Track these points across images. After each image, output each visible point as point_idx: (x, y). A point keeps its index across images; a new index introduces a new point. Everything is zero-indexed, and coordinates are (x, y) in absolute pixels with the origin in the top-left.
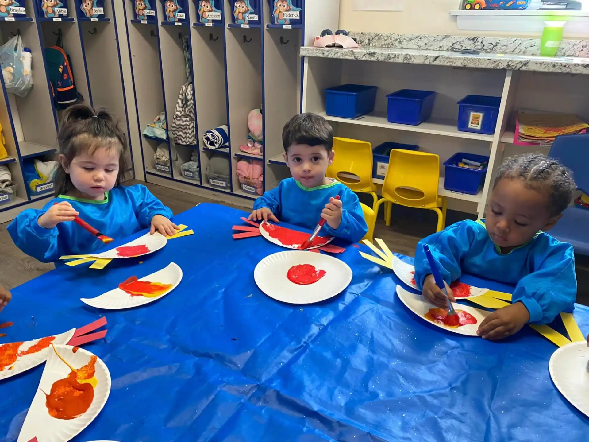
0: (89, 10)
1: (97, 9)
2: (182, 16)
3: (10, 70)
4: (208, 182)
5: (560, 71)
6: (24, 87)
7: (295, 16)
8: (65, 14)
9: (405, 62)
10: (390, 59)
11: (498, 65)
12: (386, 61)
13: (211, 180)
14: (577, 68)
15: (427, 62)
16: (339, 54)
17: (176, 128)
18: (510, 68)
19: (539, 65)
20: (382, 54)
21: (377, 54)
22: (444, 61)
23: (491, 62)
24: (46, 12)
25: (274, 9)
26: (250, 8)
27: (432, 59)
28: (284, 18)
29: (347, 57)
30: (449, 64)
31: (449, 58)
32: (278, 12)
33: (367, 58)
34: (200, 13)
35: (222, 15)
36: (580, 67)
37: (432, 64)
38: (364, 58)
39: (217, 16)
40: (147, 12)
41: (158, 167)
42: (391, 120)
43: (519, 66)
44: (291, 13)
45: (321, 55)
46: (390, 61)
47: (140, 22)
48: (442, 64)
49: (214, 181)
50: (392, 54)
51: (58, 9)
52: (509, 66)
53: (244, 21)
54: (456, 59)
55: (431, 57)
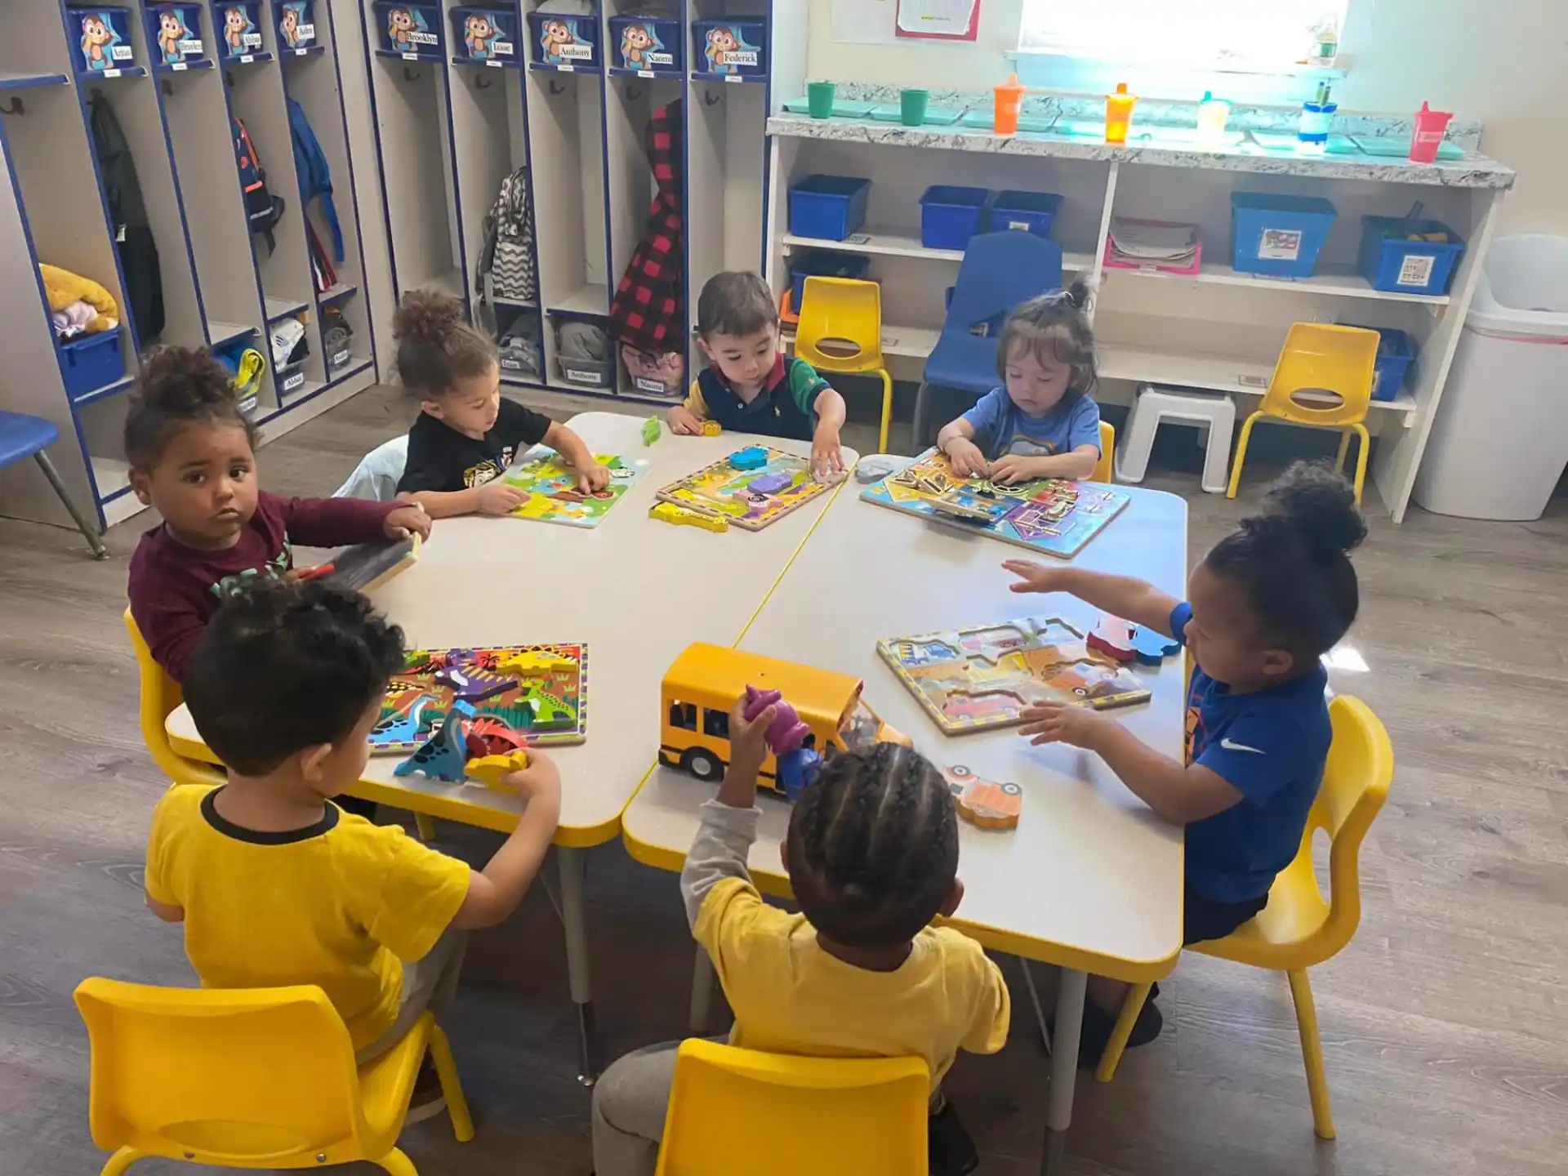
0: (292, 33)
1: (303, 28)
2: (507, 49)
4: (560, 374)
5: (1185, 165)
7: (748, 60)
9: (956, 147)
10: (929, 143)
11: (1099, 154)
12: (924, 146)
13: (570, 372)
14: (1207, 160)
15: (991, 149)
16: (840, 133)
17: (502, 277)
18: (1116, 159)
19: (1156, 156)
20: (916, 134)
21: (908, 134)
22: (1018, 147)
23: (1090, 149)
25: (705, 46)
26: (656, 41)
27: (999, 144)
28: (725, 62)
29: (854, 138)
30: (1025, 153)
31: (1027, 143)
32: (713, 51)
33: (892, 140)
34: (545, 45)
35: (597, 52)
36: (1212, 159)
37: (999, 151)
38: (885, 141)
39: (583, 53)
40: (418, 37)
42: (927, 244)
43: (1129, 156)
44: (740, 54)
45: (807, 134)
46: (930, 146)
47: (401, 56)
48: (1014, 152)
49: (576, 372)
50: (933, 135)
52: (1114, 156)
53: (644, 65)
54: (1036, 144)
55: (997, 141)
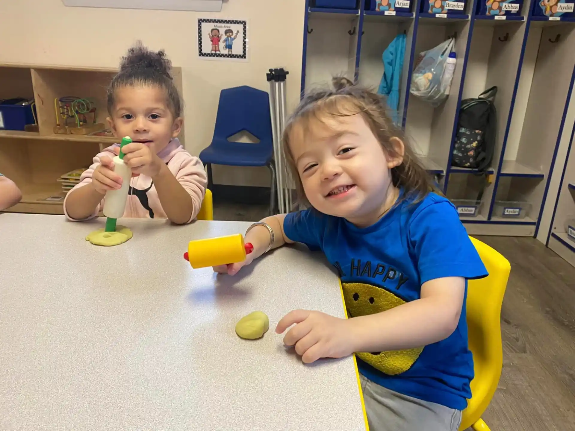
0: (551, 7)
1: (565, 5)
3: (429, 76)
6: (437, 97)
8: (515, 11)
24: (489, 8)
41: (571, 231)
51: (507, 4)
